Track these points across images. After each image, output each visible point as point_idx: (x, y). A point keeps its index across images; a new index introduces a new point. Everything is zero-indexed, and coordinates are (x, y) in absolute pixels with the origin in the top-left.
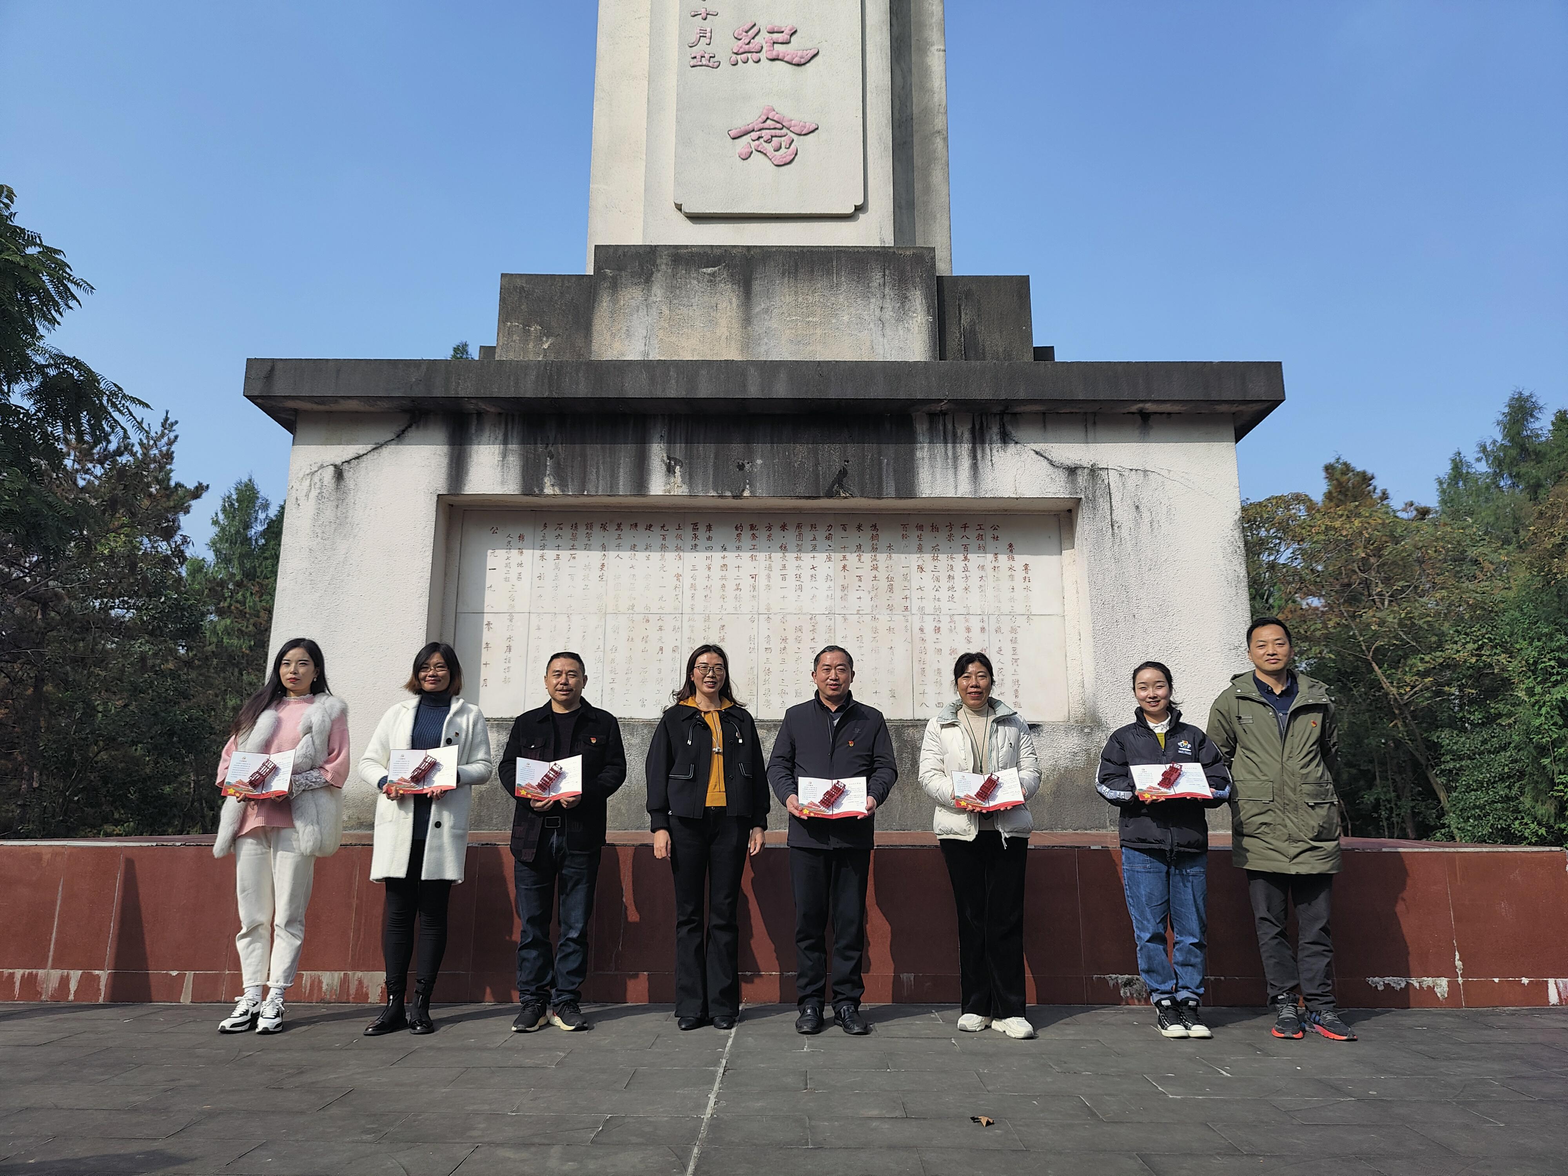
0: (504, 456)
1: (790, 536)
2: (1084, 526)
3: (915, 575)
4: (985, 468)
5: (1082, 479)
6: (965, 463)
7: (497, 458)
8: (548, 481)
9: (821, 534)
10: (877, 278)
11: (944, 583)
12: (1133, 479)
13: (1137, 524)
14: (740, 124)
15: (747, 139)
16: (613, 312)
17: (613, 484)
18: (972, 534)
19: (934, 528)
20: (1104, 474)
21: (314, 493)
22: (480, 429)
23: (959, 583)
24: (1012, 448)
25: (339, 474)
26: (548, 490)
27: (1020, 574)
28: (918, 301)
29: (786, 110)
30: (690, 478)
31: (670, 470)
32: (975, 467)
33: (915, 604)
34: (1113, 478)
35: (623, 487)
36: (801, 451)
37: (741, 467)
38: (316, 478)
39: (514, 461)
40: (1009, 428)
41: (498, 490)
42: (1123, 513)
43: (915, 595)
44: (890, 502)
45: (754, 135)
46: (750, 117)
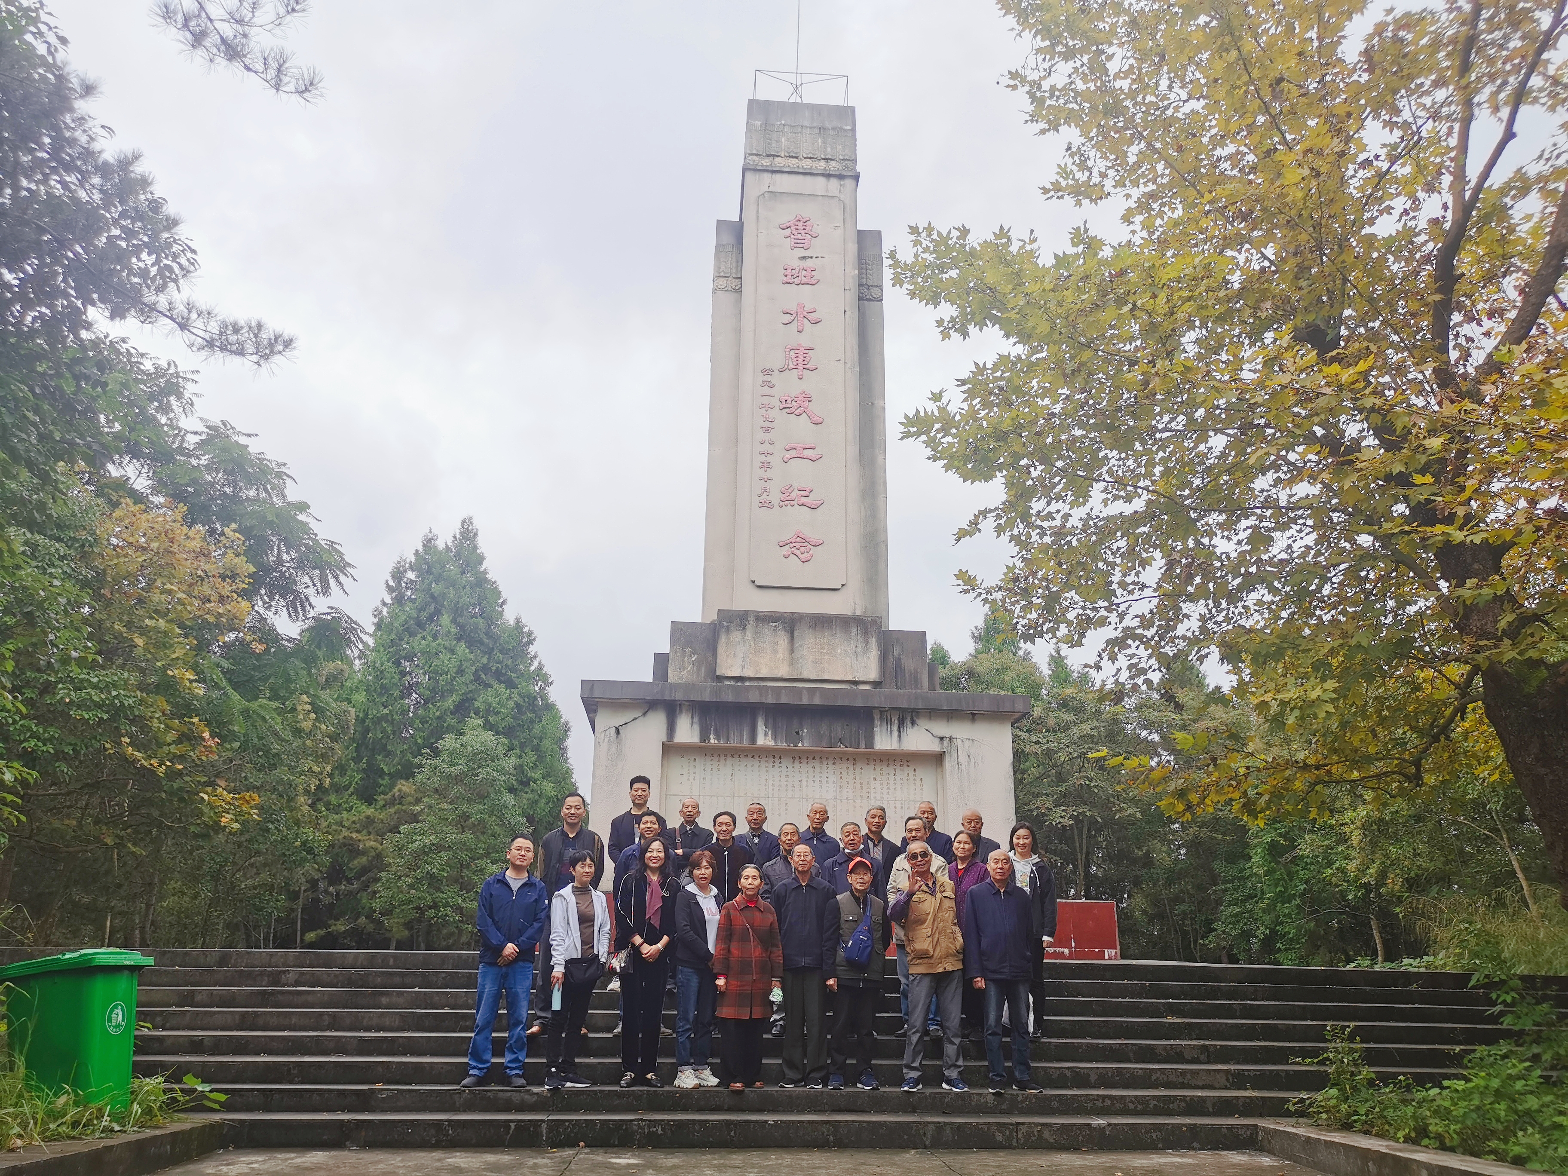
0: (692, 725)
1: (817, 763)
2: (948, 763)
3: (873, 782)
4: (903, 735)
5: (946, 742)
6: (895, 734)
7: (689, 725)
8: (712, 736)
9: (831, 762)
10: (854, 630)
11: (885, 787)
12: (967, 743)
13: (969, 763)
14: (785, 538)
15: (787, 547)
16: (727, 644)
17: (741, 740)
18: (898, 763)
19: (881, 761)
20: (955, 740)
21: (607, 741)
22: (681, 712)
23: (892, 786)
24: (916, 727)
25: (618, 732)
26: (712, 741)
27: (918, 783)
28: (873, 642)
29: (808, 533)
30: (775, 738)
31: (766, 734)
32: (899, 736)
33: (872, 795)
34: (959, 742)
35: (746, 743)
36: (824, 728)
37: (798, 733)
38: (608, 734)
39: (696, 727)
40: (915, 719)
41: (689, 740)
42: (963, 759)
43: (873, 791)
44: (862, 749)
45: (792, 545)
46: (788, 535)
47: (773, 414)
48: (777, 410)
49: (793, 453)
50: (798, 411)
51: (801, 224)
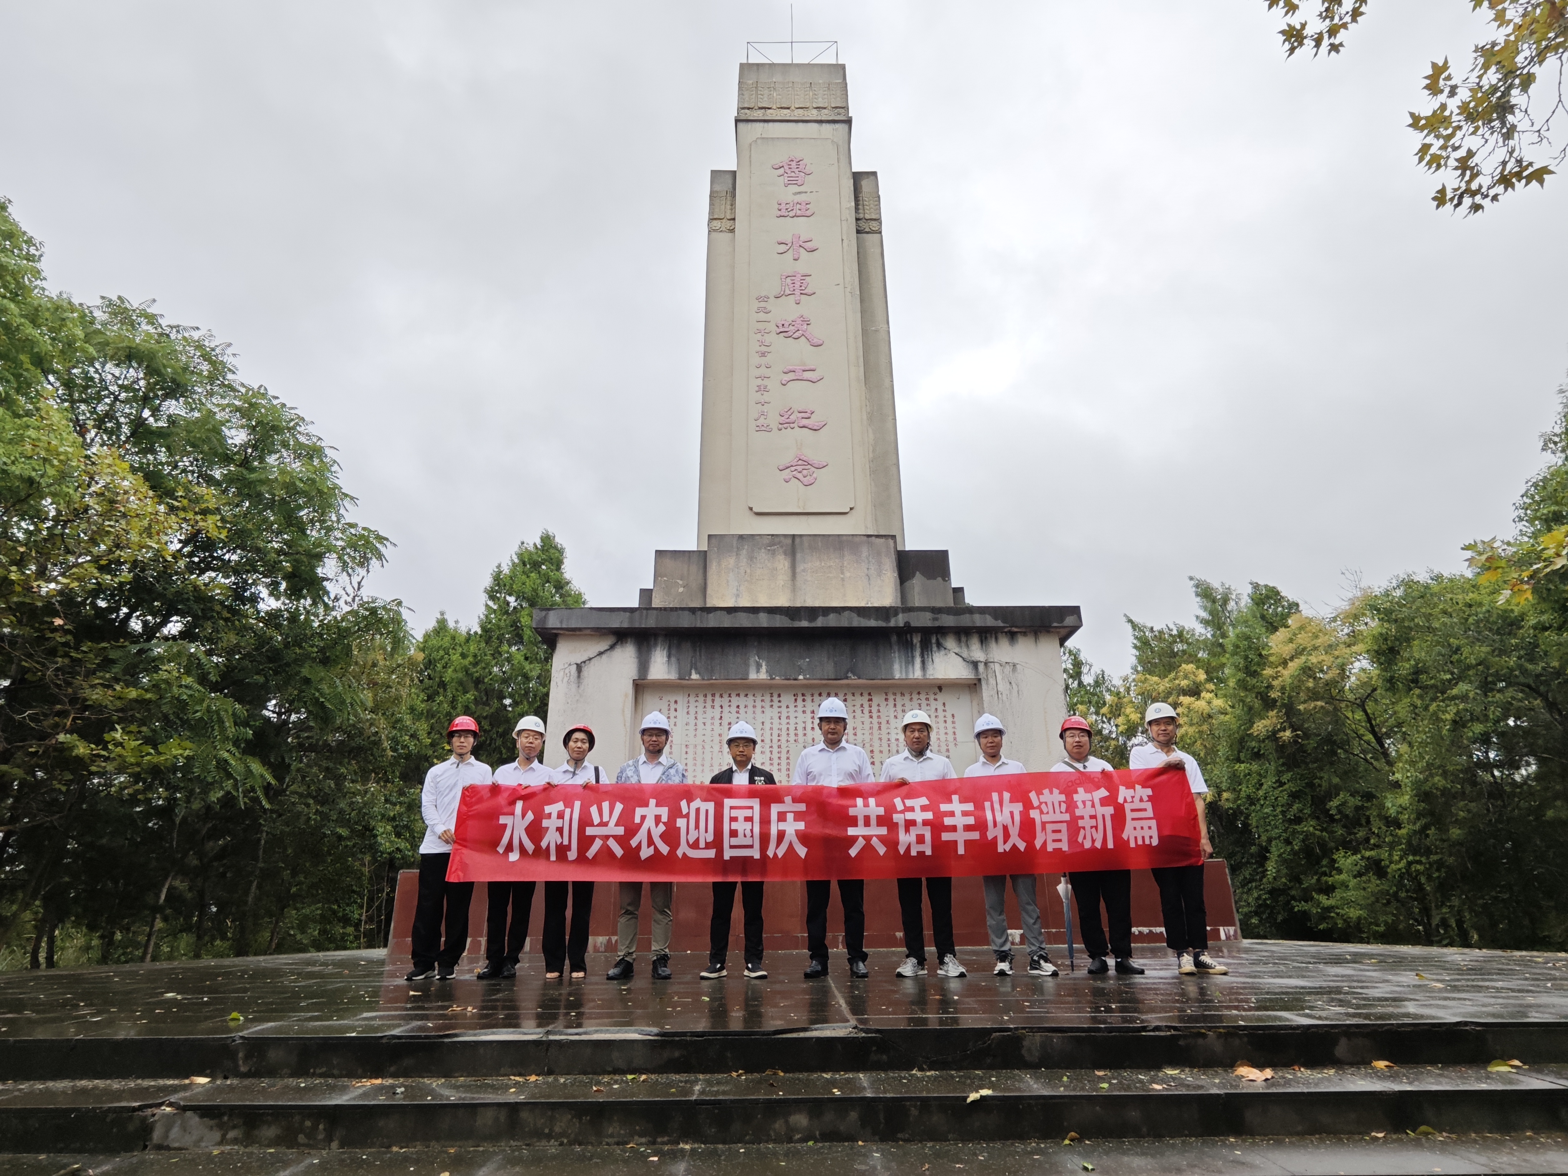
0: (669, 657)
2: (986, 692)
4: (929, 663)
5: (981, 667)
6: (918, 661)
7: (665, 659)
8: (693, 672)
10: (865, 551)
12: (1007, 667)
13: (1011, 693)
14: (785, 461)
15: (788, 470)
18: (923, 697)
19: (902, 691)
20: (992, 665)
21: (566, 679)
22: (656, 642)
24: (943, 651)
25: (579, 668)
26: (693, 677)
27: (948, 719)
28: (889, 563)
29: (810, 455)
30: (770, 672)
32: (923, 663)
33: (893, 737)
34: (997, 667)
38: (567, 671)
39: (674, 662)
40: (941, 641)
41: (666, 677)
42: (1003, 686)
43: (893, 732)
44: (878, 681)
45: (793, 469)
46: (788, 458)
47: (768, 339)
48: (773, 334)
49: (791, 376)
50: (795, 336)
51: (794, 164)
